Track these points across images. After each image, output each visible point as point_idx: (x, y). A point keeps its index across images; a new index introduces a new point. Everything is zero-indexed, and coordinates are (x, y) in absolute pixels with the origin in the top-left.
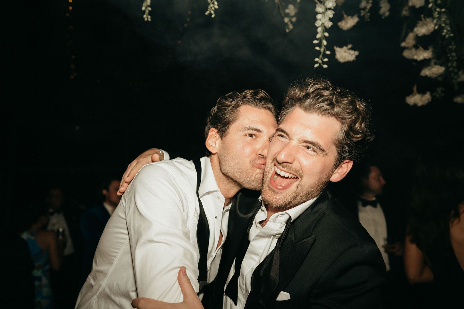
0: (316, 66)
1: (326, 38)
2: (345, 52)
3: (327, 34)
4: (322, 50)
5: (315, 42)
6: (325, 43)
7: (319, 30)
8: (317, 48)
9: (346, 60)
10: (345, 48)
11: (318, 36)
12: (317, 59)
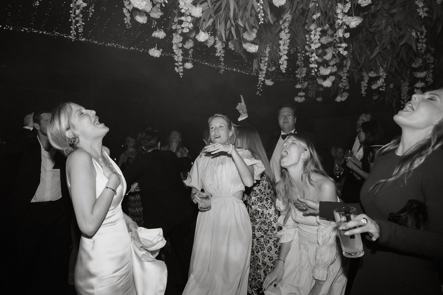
0: (257, 94)
1: (262, 85)
2: (269, 82)
3: (262, 84)
4: (260, 89)
5: (258, 85)
6: (261, 86)
7: (260, 81)
8: (258, 88)
9: (269, 85)
10: (269, 80)
11: (259, 83)
12: (258, 92)
